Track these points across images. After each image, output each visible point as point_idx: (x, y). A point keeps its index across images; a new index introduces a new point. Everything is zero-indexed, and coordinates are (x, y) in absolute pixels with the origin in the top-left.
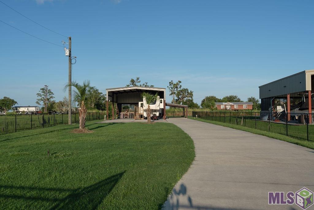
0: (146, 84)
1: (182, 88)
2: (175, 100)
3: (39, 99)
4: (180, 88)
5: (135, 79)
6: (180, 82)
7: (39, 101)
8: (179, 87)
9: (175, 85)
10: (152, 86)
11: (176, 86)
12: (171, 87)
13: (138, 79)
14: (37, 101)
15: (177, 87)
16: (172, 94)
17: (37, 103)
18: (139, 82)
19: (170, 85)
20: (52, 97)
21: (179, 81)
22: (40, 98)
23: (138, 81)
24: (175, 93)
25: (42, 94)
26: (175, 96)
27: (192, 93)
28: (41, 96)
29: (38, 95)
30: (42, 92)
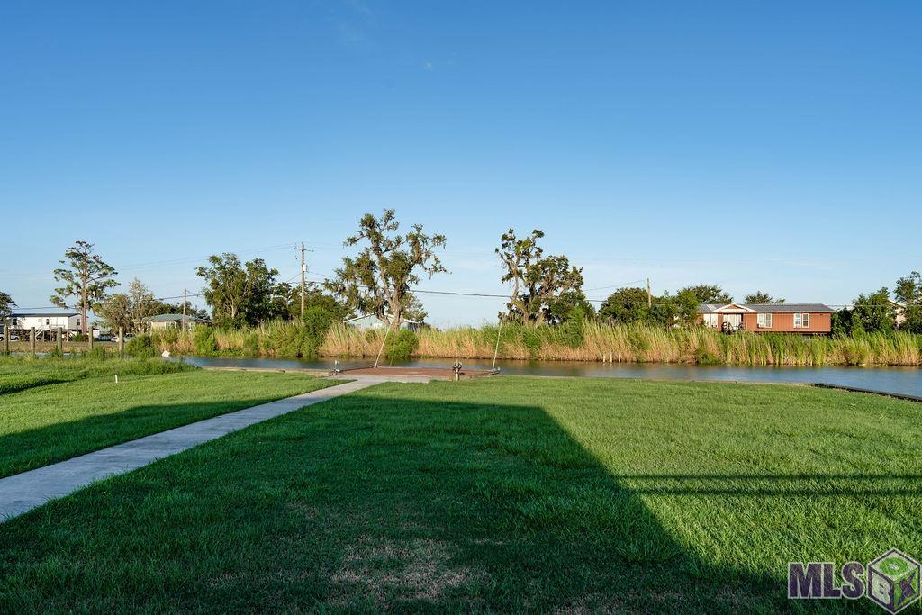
0: (418, 229)
1: (544, 257)
2: (520, 297)
3: (62, 289)
4: (538, 255)
5: (379, 216)
6: (540, 234)
7: (61, 296)
8: (533, 253)
9: (520, 243)
10: (439, 238)
11: (524, 249)
12: (508, 255)
13: (389, 216)
14: (57, 295)
15: (527, 254)
16: (510, 276)
17: (57, 301)
18: (395, 227)
19: (504, 246)
20: (109, 284)
21: (535, 231)
22: (64, 284)
23: (390, 223)
24: (520, 273)
25: (75, 271)
26: (521, 282)
27: (577, 272)
28: (69, 278)
29: (58, 276)
30: (74, 265)
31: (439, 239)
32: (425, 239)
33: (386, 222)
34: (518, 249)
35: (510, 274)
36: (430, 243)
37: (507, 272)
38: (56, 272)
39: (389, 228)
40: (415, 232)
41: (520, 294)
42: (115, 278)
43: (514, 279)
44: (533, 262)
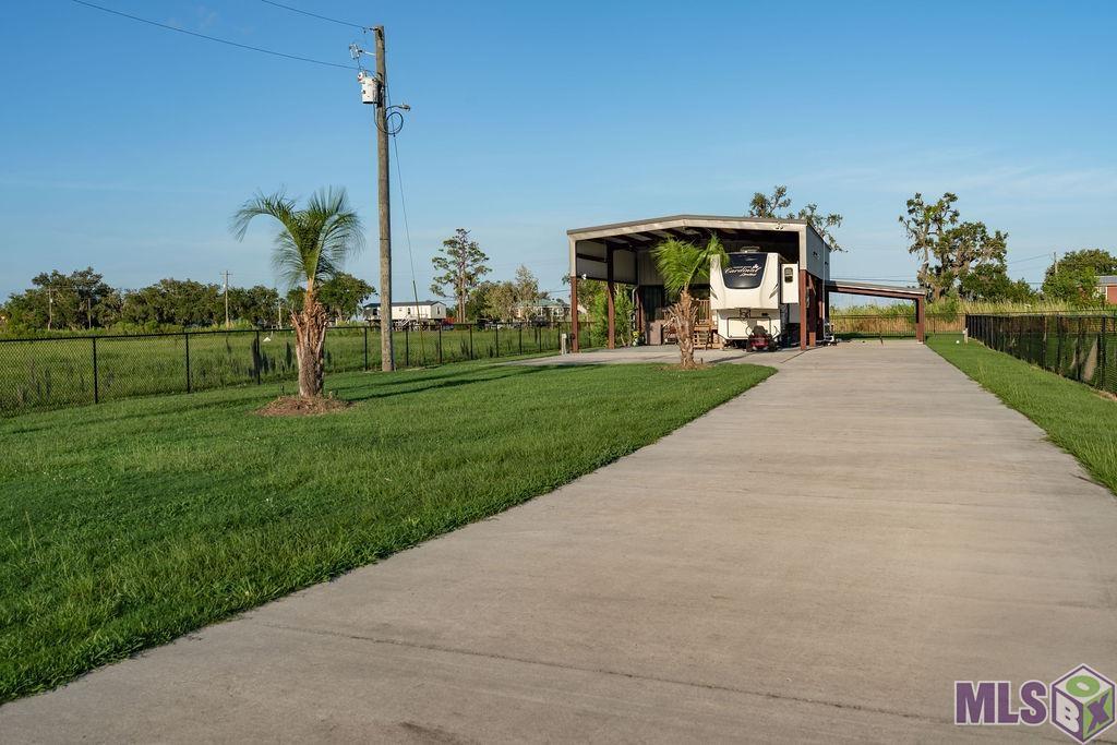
0: (812, 209)
1: (961, 220)
2: (931, 269)
3: (441, 278)
4: (953, 221)
5: (769, 195)
6: (952, 198)
7: (439, 284)
8: (946, 218)
9: (929, 209)
10: (834, 217)
11: (935, 215)
12: (916, 221)
13: (781, 192)
14: (435, 283)
15: (938, 220)
16: (918, 246)
17: (435, 289)
18: (786, 204)
19: (910, 212)
20: (480, 270)
21: (947, 195)
22: (443, 272)
23: (781, 200)
24: (929, 242)
25: (450, 258)
26: (931, 253)
27: (1001, 239)
28: (446, 267)
29: (436, 264)
30: (450, 253)
31: (834, 219)
32: (819, 220)
33: (777, 201)
34: (927, 215)
35: (918, 244)
36: (825, 223)
37: (913, 242)
38: (434, 261)
39: (780, 206)
40: (809, 213)
41: (932, 265)
42: (486, 264)
43: (923, 249)
44: (947, 227)
